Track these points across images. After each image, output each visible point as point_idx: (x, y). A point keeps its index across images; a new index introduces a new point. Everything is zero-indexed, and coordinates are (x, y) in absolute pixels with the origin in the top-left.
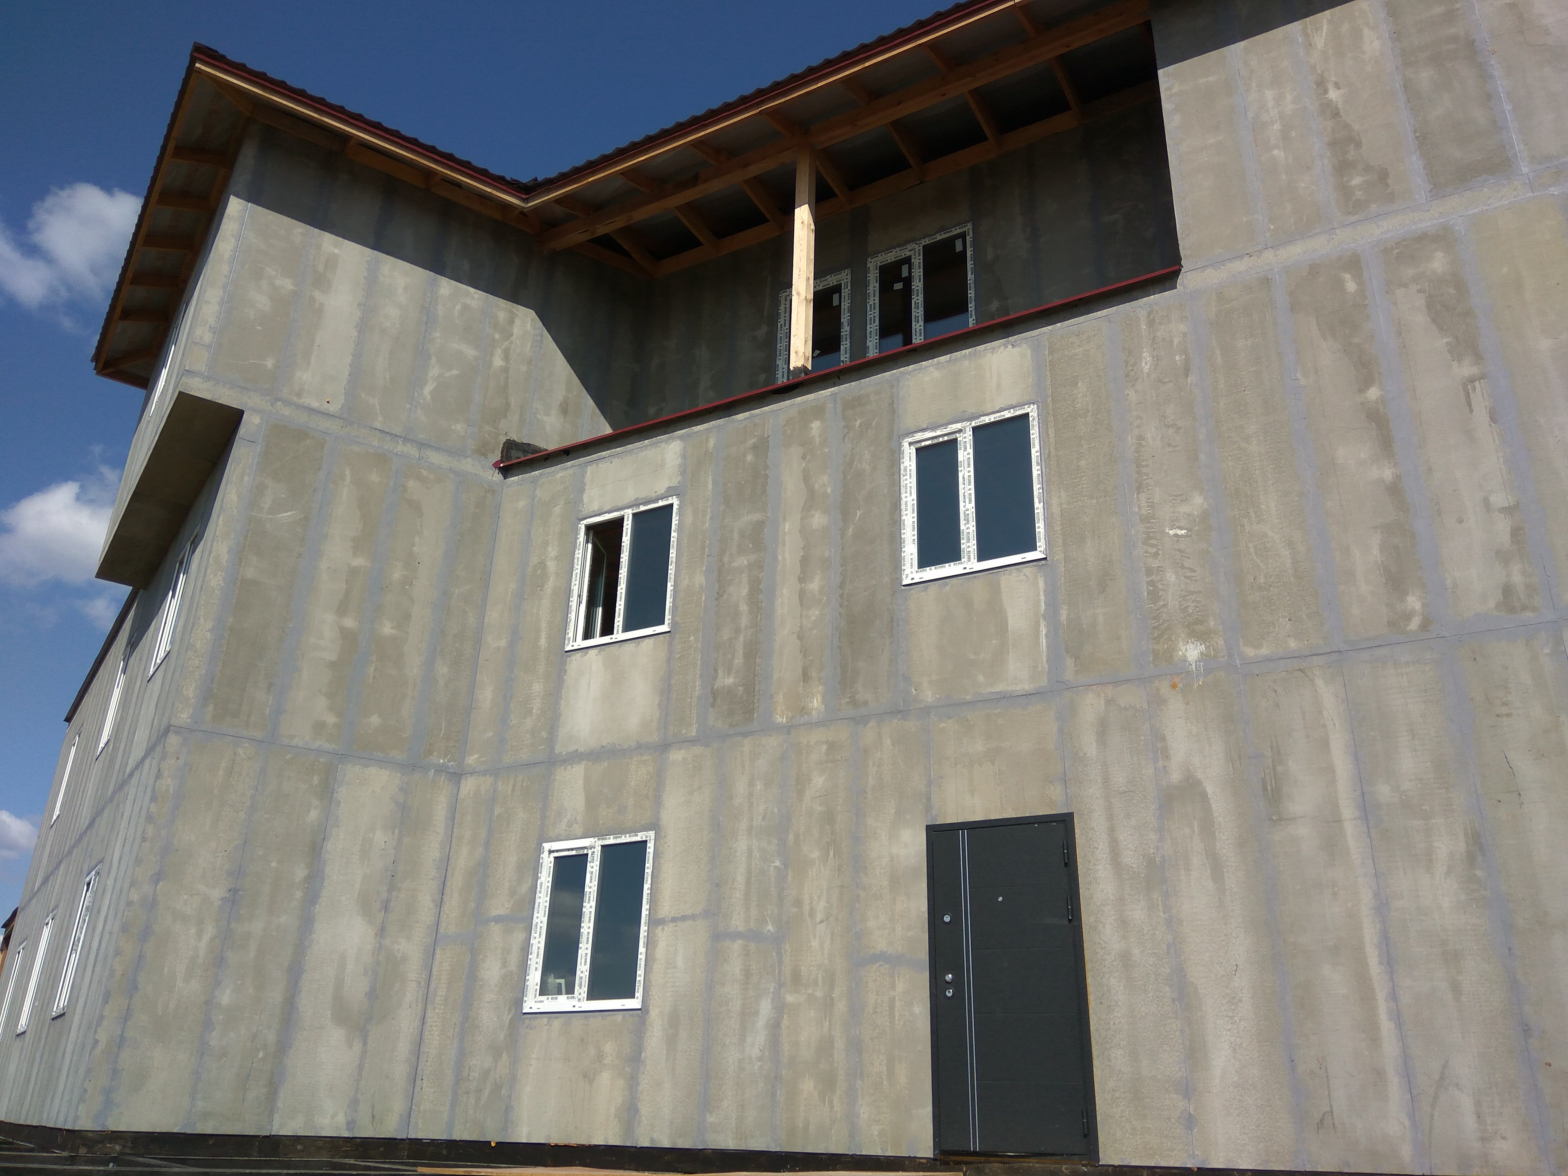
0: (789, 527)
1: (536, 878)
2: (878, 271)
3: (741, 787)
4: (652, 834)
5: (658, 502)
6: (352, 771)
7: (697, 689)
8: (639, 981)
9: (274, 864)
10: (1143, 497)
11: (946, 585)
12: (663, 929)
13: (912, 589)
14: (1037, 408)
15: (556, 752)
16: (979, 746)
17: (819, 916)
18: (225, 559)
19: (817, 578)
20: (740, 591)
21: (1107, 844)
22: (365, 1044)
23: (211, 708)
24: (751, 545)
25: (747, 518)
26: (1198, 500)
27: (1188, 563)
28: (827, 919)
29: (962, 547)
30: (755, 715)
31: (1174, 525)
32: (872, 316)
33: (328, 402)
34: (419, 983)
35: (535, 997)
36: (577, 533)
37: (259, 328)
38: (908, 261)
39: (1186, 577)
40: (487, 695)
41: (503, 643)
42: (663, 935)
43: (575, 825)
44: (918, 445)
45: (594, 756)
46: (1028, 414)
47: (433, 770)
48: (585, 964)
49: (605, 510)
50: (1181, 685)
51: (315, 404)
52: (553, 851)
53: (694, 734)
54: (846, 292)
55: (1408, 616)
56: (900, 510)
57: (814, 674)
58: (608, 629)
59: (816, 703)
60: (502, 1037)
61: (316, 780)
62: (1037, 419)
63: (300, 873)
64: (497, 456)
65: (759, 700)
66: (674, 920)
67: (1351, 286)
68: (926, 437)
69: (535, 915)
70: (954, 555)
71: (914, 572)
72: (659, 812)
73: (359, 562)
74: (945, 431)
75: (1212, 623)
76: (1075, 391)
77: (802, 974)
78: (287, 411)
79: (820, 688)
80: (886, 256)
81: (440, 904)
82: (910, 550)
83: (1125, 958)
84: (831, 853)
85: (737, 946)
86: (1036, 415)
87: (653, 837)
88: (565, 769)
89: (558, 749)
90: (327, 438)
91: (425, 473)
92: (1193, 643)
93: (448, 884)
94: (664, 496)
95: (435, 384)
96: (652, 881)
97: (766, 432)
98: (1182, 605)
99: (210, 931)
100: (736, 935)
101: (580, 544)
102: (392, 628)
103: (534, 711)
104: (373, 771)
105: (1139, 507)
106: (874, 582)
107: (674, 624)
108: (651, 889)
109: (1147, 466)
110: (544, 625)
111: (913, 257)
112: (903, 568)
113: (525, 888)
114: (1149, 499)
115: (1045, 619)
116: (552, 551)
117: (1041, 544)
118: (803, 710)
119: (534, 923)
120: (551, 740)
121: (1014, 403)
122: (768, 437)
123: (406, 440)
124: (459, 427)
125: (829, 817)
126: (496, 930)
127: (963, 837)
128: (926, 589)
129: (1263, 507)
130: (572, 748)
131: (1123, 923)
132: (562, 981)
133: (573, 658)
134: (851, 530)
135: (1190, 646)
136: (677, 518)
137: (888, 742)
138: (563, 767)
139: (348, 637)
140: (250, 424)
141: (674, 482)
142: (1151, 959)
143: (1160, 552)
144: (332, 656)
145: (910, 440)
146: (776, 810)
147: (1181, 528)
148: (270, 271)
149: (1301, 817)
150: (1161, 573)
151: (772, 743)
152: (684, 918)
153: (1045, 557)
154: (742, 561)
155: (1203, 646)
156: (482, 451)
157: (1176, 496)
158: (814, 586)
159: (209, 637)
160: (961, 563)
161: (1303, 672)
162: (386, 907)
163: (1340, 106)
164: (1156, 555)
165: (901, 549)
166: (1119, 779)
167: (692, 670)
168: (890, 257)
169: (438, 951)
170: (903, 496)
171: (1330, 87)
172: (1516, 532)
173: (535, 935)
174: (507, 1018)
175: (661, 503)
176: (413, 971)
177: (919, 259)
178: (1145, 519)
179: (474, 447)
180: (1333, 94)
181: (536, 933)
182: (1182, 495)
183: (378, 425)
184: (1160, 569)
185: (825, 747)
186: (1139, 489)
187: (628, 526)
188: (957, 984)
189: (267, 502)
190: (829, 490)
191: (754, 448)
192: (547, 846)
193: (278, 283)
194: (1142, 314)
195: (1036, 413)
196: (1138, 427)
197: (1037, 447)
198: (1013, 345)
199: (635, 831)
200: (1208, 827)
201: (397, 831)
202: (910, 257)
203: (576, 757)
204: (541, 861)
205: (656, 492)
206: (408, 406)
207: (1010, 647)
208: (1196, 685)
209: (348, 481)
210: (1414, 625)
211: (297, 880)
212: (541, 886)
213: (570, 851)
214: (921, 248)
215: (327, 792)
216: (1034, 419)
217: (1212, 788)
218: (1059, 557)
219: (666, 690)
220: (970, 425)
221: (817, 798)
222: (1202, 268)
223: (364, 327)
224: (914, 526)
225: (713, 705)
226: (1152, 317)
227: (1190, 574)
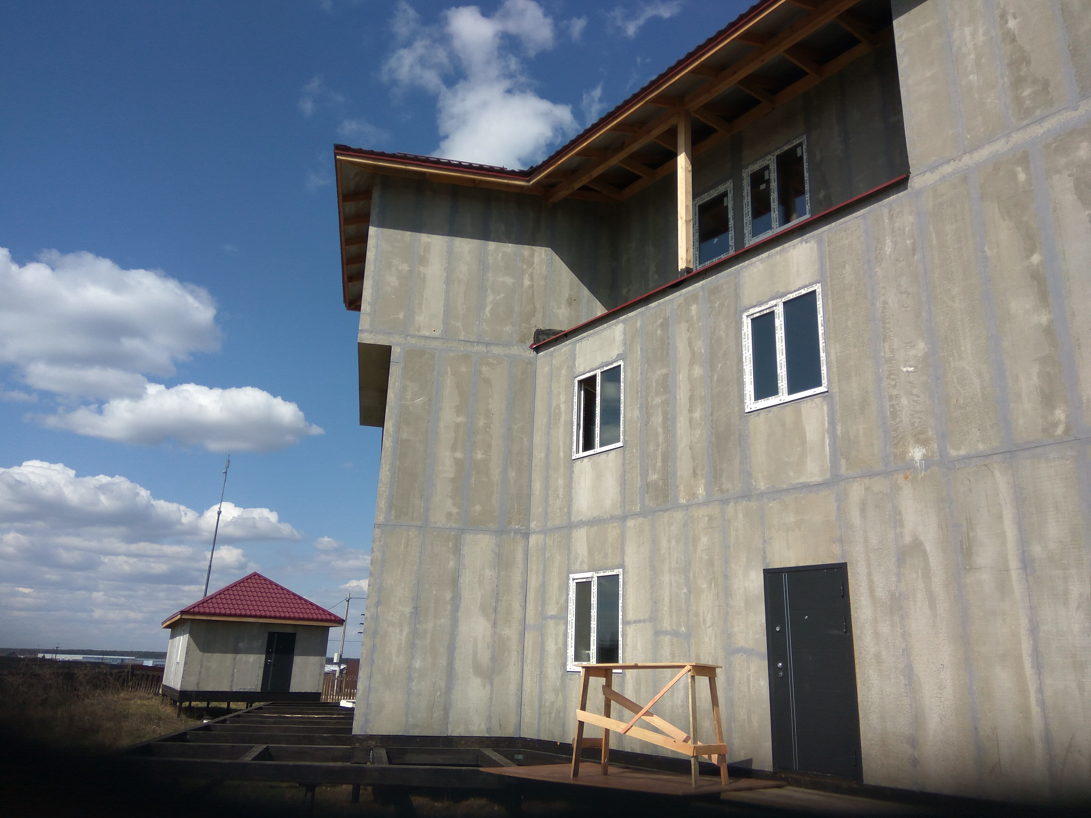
0: (682, 377)
1: (568, 595)
2: (749, 178)
3: (664, 543)
4: (621, 570)
5: (613, 364)
6: (469, 537)
7: (639, 482)
8: (620, 656)
9: (434, 592)
10: (887, 345)
11: (770, 412)
12: (630, 627)
13: (751, 415)
14: (821, 285)
15: (572, 521)
16: (791, 519)
17: (708, 624)
18: (391, 431)
19: (699, 409)
20: (657, 420)
21: (867, 584)
22: (492, 686)
23: (393, 512)
24: (662, 390)
25: (660, 372)
26: (921, 345)
27: (915, 391)
28: (713, 625)
29: (779, 385)
30: (669, 498)
31: (906, 364)
32: (747, 211)
33: (434, 331)
34: (518, 652)
35: (572, 662)
36: (574, 387)
37: (394, 297)
38: (767, 167)
39: (914, 401)
40: (537, 486)
41: (543, 455)
42: (630, 631)
43: (584, 564)
44: (752, 317)
45: (590, 523)
46: (815, 291)
47: (513, 533)
48: (594, 646)
49: (586, 371)
50: (910, 477)
51: (427, 334)
52: (575, 579)
53: (639, 510)
54: (730, 196)
55: (1055, 425)
56: (743, 362)
57: (699, 472)
59: (701, 491)
60: (558, 684)
61: (451, 545)
62: (821, 294)
63: (448, 595)
64: (531, 341)
65: (671, 488)
66: (635, 622)
67: (1022, 177)
68: (756, 311)
69: (569, 616)
70: (774, 391)
71: (752, 403)
72: (624, 558)
73: (460, 419)
74: (767, 306)
75: (930, 433)
76: (844, 272)
77: (701, 658)
78: (413, 341)
79: (703, 481)
80: (754, 167)
81: (525, 608)
82: (749, 388)
83: (878, 656)
84: (713, 585)
85: (667, 639)
86: (820, 291)
87: (622, 573)
88: (577, 531)
89: (573, 519)
90: (435, 352)
91: (491, 360)
92: (918, 447)
93: (528, 596)
94: (616, 360)
95: (491, 306)
96: (623, 599)
97: (667, 315)
98: (911, 421)
99: (406, 630)
100: (666, 633)
101: (577, 392)
102: (482, 454)
103: (560, 496)
104: (480, 536)
105: (884, 352)
106: (730, 411)
107: (625, 441)
108: (623, 603)
109: (889, 323)
110: (561, 444)
111: (770, 165)
112: (745, 401)
113: (563, 600)
114: (890, 346)
115: (828, 433)
116: (563, 398)
117: (825, 381)
118: (694, 495)
119: (568, 620)
120: (569, 513)
121: (807, 283)
122: (669, 317)
123: (478, 343)
124: (508, 329)
125: (711, 563)
126: (551, 623)
127: (785, 577)
128: (759, 415)
129: (963, 348)
130: (580, 518)
131: (876, 634)
133: (577, 463)
134: (715, 377)
135: (916, 450)
136: (623, 374)
137: (741, 516)
139: (458, 463)
140: (396, 352)
141: (621, 350)
142: (893, 658)
143: (897, 384)
144: (452, 475)
145: (747, 314)
146: (683, 558)
147: (910, 366)
148: (395, 262)
149: (984, 567)
150: (898, 399)
151: (679, 515)
152: (640, 621)
153: (827, 390)
154: (658, 400)
155: (924, 449)
156: (522, 341)
157: (908, 343)
158: (697, 415)
159: (388, 474)
160: (779, 396)
161: (987, 467)
162: (495, 611)
163: (1016, 33)
164: (895, 386)
165: (744, 388)
166: (874, 541)
167: (636, 470)
168: (756, 167)
169: (526, 634)
170: (744, 352)
171: (1010, 17)
173: (570, 627)
174: (560, 673)
175: (615, 365)
176: (514, 645)
177: (774, 166)
178: (889, 361)
179: (517, 339)
180: (1012, 24)
181: (570, 626)
182: (910, 343)
183: (462, 338)
184: (897, 396)
185: (707, 518)
186: (884, 340)
187: (599, 380)
188: (784, 668)
189: (409, 395)
190: (703, 351)
191: (662, 325)
192: (572, 576)
193: (400, 268)
194: (885, 211)
195: (821, 289)
196: (883, 294)
197: (821, 314)
198: (806, 242)
199: (612, 568)
200: (927, 574)
201: (497, 568)
203: (581, 524)
204: (569, 585)
205: (612, 358)
206: (478, 322)
207: (808, 453)
208: (920, 477)
209: (449, 374)
210: (1060, 431)
211: (447, 600)
212: (570, 599)
213: (583, 580)
214: (775, 158)
215: (457, 551)
216: (819, 294)
217: (929, 547)
218: (835, 390)
219: (623, 483)
220: (781, 301)
221: (704, 550)
222: (924, 173)
223: (448, 281)
224: (751, 372)
225: (647, 493)
226: (891, 213)
227: (916, 399)
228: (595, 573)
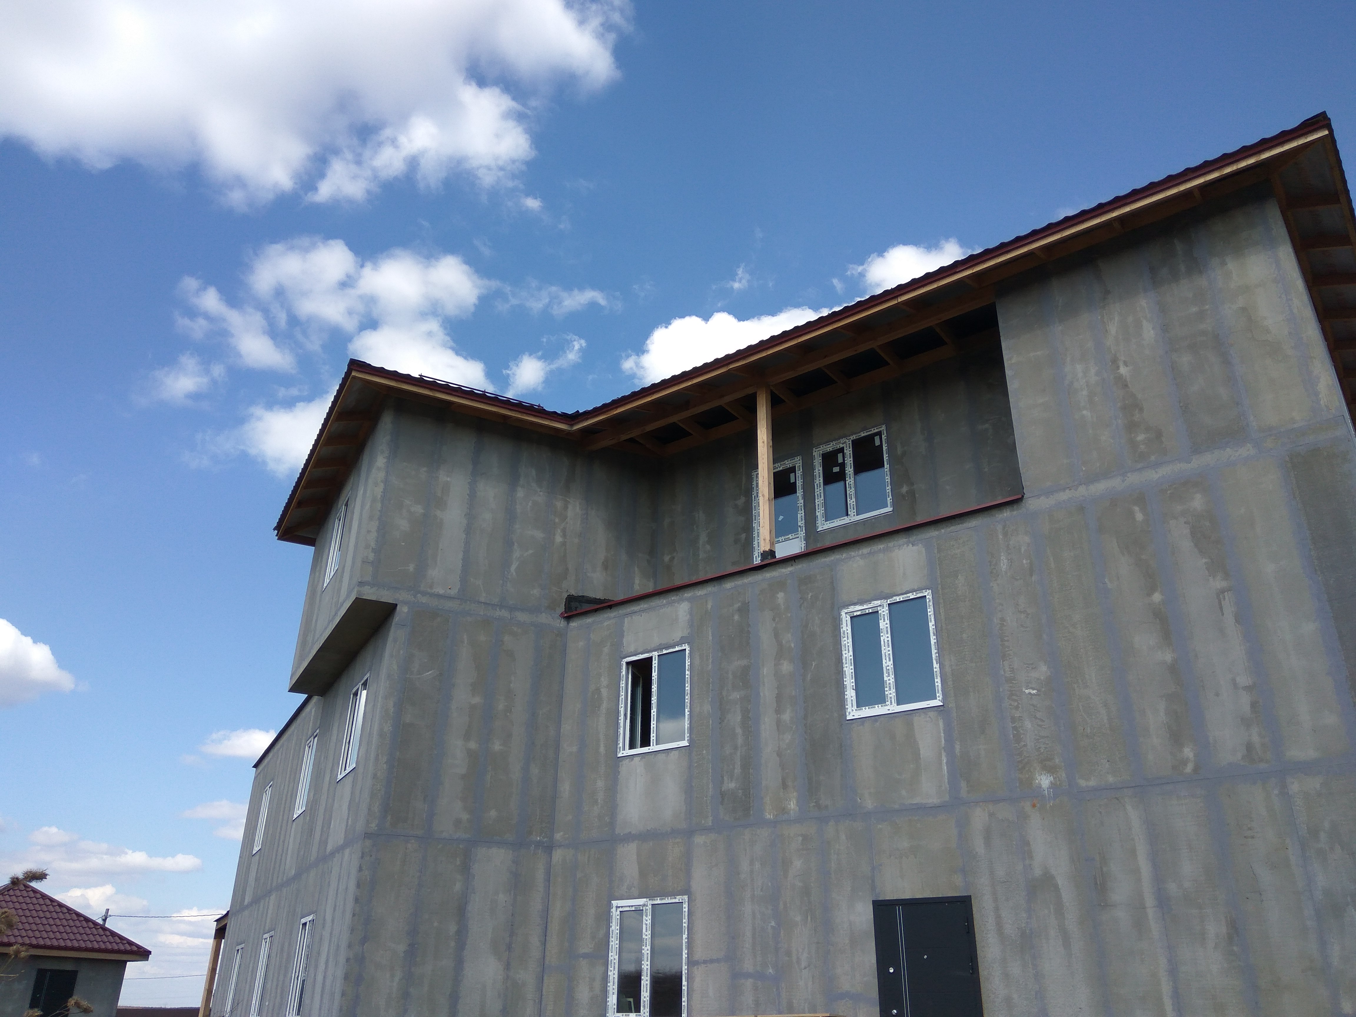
0: (767, 671)
1: (609, 927)
2: (821, 458)
3: (745, 866)
4: (686, 897)
5: (675, 648)
6: (481, 852)
7: (710, 790)
8: (684, 1005)
9: (436, 924)
10: (1006, 663)
11: (876, 721)
12: (698, 968)
13: (853, 723)
14: (932, 592)
15: (616, 833)
16: (905, 844)
17: (803, 964)
18: (392, 711)
19: (788, 711)
20: (735, 718)
21: (994, 919)
23: (389, 818)
24: (741, 684)
25: (738, 663)
26: (1044, 668)
27: (1039, 715)
28: (809, 966)
29: (886, 693)
30: (751, 812)
31: (1029, 686)
32: (818, 493)
33: (450, 588)
34: (535, 1001)
35: (614, 1014)
36: (621, 669)
37: (403, 544)
38: (841, 450)
39: (1038, 725)
40: (565, 788)
41: (575, 749)
42: (699, 972)
43: (633, 888)
44: (852, 615)
45: (642, 837)
46: (925, 596)
47: (533, 846)
48: (647, 992)
49: (639, 652)
50: (1038, 805)
51: (441, 592)
53: (710, 824)
54: (799, 473)
55: (1184, 763)
56: (843, 663)
57: (790, 783)
58: (646, 742)
59: (792, 805)
61: (458, 861)
62: (932, 601)
63: (453, 928)
64: (562, 609)
65: (753, 801)
66: (705, 962)
67: (1139, 516)
68: (857, 609)
69: (610, 953)
71: (854, 710)
72: (689, 882)
73: (477, 700)
74: (870, 606)
75: (1057, 761)
76: (957, 582)
77: (794, 1005)
79: (795, 794)
80: (826, 447)
81: (544, 943)
82: (850, 694)
84: (809, 918)
85: (749, 983)
86: (931, 597)
87: (687, 900)
89: (617, 831)
90: (450, 615)
91: (515, 629)
92: (1045, 775)
93: (549, 929)
94: (679, 643)
95: (517, 563)
96: (688, 933)
97: (747, 599)
98: (1036, 746)
99: (398, 975)
100: (748, 975)
101: (623, 677)
102: (500, 745)
103: (599, 801)
104: (494, 850)
105: (1004, 671)
106: (827, 716)
107: (691, 740)
108: (688, 938)
109: (1008, 641)
110: (602, 737)
111: (845, 448)
112: (846, 707)
113: (602, 933)
114: (1010, 665)
115: (945, 751)
116: (604, 681)
117: (939, 694)
118: (784, 810)
119: (609, 959)
120: (612, 824)
121: (916, 588)
122: (749, 602)
123: (501, 607)
124: (536, 592)
125: (806, 891)
126: (584, 963)
127: (899, 910)
128: (863, 724)
129: (1087, 676)
130: (627, 831)
131: (1006, 976)
132: (631, 1000)
133: (624, 762)
134: (809, 676)
135: (1043, 777)
136: (689, 660)
137: (843, 837)
138: (622, 845)
139: (472, 755)
140: (400, 612)
141: (686, 633)
143: (1020, 706)
144: (463, 771)
145: (846, 611)
146: (770, 884)
147: (1033, 689)
148: (407, 502)
149: (1120, 904)
150: (1021, 721)
151: (764, 833)
152: (712, 961)
153: (942, 704)
154: (736, 695)
155: (1052, 777)
156: (552, 607)
157: (1029, 664)
158: (786, 716)
160: (886, 705)
161: (1118, 800)
162: (509, 948)
163: (1128, 379)
164: (1017, 708)
165: (845, 692)
166: (1000, 873)
167: (706, 776)
168: (829, 448)
169: (545, 978)
170: (844, 653)
171: (1121, 365)
172: (1254, 705)
173: (611, 969)
175: (677, 649)
176: (530, 992)
177: (850, 451)
178: (1009, 680)
179: (546, 605)
180: (1124, 370)
181: (611, 967)
182: (1032, 664)
183: (483, 600)
184: (1020, 718)
185: (801, 838)
186: (1003, 658)
187: (655, 663)
189: (415, 665)
190: (793, 645)
191: (739, 610)
192: (615, 903)
193: (413, 509)
194: (999, 527)
195: (931, 596)
196: (1000, 611)
197: (933, 622)
198: (912, 544)
199: (674, 895)
200: (1060, 910)
201: (512, 892)
202: (843, 448)
203: (629, 838)
204: (611, 914)
205: (673, 640)
206: (501, 582)
207: (923, 771)
208: (1048, 806)
209: (466, 643)
210: (1189, 768)
211: (451, 934)
212: (612, 933)
213: (631, 908)
214: (851, 442)
215: (466, 869)
216: (929, 601)
217: (1061, 881)
218: (952, 705)
219: (689, 789)
220: (887, 602)
221: (797, 876)
222: (1038, 496)
223: (469, 530)
224: (852, 675)
225: (722, 803)
226: (1005, 530)
227: (1040, 723)
228: (649, 900)
